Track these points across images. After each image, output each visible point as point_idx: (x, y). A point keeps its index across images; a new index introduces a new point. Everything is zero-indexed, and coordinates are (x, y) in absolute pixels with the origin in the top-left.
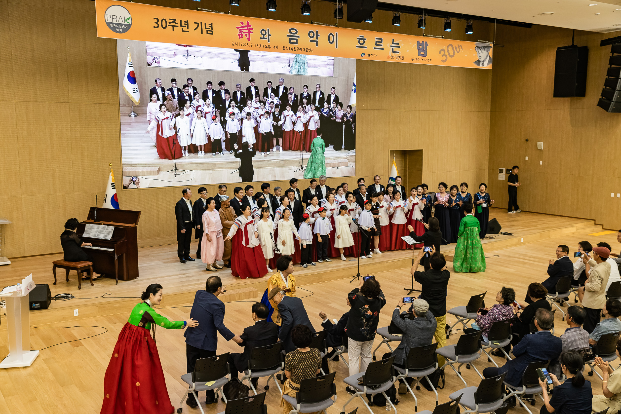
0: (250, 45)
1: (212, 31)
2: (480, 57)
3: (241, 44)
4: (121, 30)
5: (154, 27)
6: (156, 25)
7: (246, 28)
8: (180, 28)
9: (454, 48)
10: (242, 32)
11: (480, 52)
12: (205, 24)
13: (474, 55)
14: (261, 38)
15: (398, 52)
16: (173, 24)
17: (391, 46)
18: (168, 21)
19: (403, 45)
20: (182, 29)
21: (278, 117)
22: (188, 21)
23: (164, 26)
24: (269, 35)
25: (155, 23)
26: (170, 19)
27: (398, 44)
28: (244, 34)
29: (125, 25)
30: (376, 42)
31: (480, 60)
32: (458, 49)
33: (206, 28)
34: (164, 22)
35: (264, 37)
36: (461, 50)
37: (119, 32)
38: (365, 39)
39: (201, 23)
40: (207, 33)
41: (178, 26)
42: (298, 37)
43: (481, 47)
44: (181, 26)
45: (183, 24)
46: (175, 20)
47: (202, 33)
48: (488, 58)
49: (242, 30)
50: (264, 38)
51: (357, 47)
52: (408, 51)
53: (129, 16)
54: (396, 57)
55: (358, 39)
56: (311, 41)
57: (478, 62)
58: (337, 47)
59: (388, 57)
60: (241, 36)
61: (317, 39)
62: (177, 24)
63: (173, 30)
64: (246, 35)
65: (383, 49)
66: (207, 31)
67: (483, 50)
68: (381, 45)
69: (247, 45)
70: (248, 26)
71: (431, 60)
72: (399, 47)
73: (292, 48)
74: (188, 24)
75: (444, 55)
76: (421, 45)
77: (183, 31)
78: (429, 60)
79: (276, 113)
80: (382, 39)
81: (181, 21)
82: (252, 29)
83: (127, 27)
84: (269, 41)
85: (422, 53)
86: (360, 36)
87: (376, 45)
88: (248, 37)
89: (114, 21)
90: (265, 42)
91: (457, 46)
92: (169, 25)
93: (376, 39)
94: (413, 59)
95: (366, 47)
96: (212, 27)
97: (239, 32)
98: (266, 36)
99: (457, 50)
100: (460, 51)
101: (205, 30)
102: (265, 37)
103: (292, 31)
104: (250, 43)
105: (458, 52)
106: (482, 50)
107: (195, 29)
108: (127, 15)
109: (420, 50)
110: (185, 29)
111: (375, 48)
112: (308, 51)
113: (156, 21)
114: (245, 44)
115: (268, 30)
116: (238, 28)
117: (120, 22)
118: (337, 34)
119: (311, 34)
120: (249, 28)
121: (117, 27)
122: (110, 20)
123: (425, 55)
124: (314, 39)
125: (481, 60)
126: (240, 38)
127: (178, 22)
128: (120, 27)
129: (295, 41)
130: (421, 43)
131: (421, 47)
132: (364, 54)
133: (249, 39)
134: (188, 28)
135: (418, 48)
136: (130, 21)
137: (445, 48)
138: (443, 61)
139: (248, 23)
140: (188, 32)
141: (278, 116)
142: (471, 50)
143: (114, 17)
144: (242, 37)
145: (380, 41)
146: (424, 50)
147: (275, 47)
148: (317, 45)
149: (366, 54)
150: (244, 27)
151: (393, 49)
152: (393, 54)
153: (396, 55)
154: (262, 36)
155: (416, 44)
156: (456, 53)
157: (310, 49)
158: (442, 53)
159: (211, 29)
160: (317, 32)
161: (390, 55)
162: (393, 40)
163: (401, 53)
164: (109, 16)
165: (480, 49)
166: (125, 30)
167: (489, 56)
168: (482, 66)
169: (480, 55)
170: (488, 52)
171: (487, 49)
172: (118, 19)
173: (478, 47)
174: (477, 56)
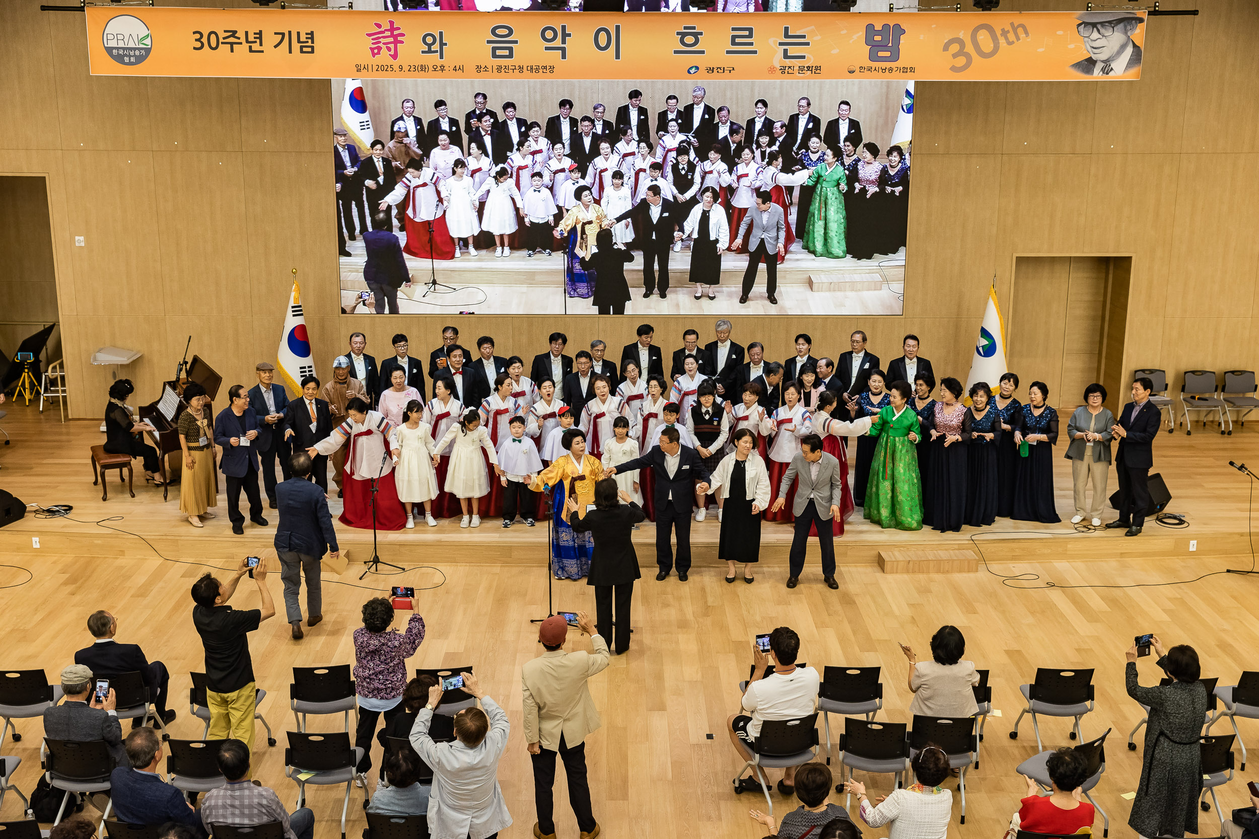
0: (396, 68)
1: (312, 48)
2: (1095, 51)
3: (375, 68)
4: (133, 59)
5: (195, 48)
6: (198, 45)
7: (388, 33)
8: (246, 45)
9: (998, 33)
10: (380, 42)
11: (1095, 35)
12: (298, 33)
13: (1072, 46)
14: (423, 52)
15: (803, 57)
16: (232, 40)
17: (781, 44)
18: (222, 35)
19: (818, 38)
20: (250, 47)
22: (261, 32)
23: (214, 45)
24: (442, 44)
25: (196, 40)
26: (225, 31)
27: (804, 37)
28: (384, 47)
29: (139, 49)
30: (734, 37)
31: (1094, 57)
32: (1011, 37)
33: (299, 41)
34: (213, 37)
35: (430, 48)
36: (1022, 35)
37: (130, 64)
38: (701, 34)
39: (290, 32)
40: (302, 52)
41: (241, 43)
42: (516, 42)
43: (1102, 24)
44: (247, 41)
45: (251, 38)
46: (235, 32)
47: (290, 52)
48: (1129, 50)
49: (379, 38)
50: (430, 51)
51: (676, 52)
52: (835, 51)
53: (146, 32)
54: (796, 68)
55: (678, 34)
56: (547, 48)
57: (1088, 64)
58: (618, 57)
59: (772, 70)
60: (376, 51)
61: (564, 42)
62: (239, 38)
63: (232, 51)
64: (389, 49)
65: (755, 52)
66: (301, 47)
67: (1108, 32)
68: (751, 44)
69: (389, 69)
71: (912, 70)
72: (808, 44)
73: (499, 69)
74: (260, 38)
75: (961, 53)
76: (878, 33)
77: (251, 50)
78: (905, 70)
80: (750, 30)
81: (247, 33)
82: (403, 35)
83: (143, 52)
85: (880, 54)
86: (685, 28)
88: (392, 52)
89: (121, 44)
90: (434, 59)
91: (1008, 28)
93: (733, 29)
95: (703, 52)
96: (312, 39)
97: (373, 44)
98: (436, 47)
99: (1006, 38)
100: (1018, 39)
101: (296, 46)
102: (433, 48)
103: (498, 31)
104: (395, 62)
105: (1010, 43)
106: (1102, 30)
107: (276, 47)
108: (144, 32)
109: (876, 46)
110: (256, 47)
111: (728, 52)
112: (541, 71)
113: (198, 36)
114: (386, 67)
115: (441, 33)
116: (369, 35)
117: (131, 45)
118: (618, 28)
119: (549, 34)
120: (396, 32)
121: (126, 55)
122: (112, 44)
123: (895, 57)
124: (558, 43)
125: (1101, 56)
126: (374, 55)
127: (241, 34)
128: (132, 53)
129: (507, 52)
130: (878, 27)
131: (878, 38)
132: (697, 68)
133: (395, 56)
134: (261, 45)
135: (869, 40)
136: (147, 42)
137: (964, 35)
138: (954, 69)
139: (392, 23)
140: (262, 52)
142: (1060, 33)
143: (120, 37)
144: (379, 53)
145: (747, 33)
146: (890, 45)
147: (457, 68)
148: (564, 57)
149: (702, 68)
150: (383, 32)
151: (786, 51)
152: (788, 62)
153: (797, 63)
154: (426, 48)
155: (861, 33)
156: (1005, 44)
157: (545, 67)
158: (955, 48)
159: (310, 44)
160: (564, 28)
161: (778, 66)
162: (786, 29)
163: (812, 58)
164: (110, 37)
165: (1095, 29)
166: (140, 59)
167: (1131, 45)
168: (1101, 73)
169: (1095, 46)
170: (1129, 34)
171: (1125, 27)
172: (126, 40)
173: (1086, 24)
174: (1084, 47)
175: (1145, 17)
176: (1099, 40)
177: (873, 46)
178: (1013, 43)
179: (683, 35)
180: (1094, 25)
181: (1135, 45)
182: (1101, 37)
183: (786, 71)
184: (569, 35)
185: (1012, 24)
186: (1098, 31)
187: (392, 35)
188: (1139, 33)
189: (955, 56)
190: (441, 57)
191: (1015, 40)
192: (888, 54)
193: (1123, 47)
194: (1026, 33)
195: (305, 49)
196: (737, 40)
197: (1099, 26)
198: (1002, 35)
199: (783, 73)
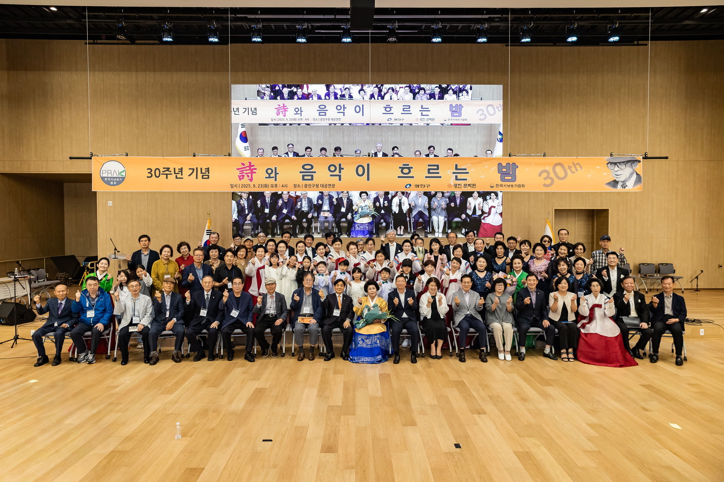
0: (252, 186)
1: (208, 176)
2: (617, 177)
3: (240, 186)
4: (115, 183)
5: (148, 177)
6: (150, 175)
7: (248, 168)
8: (174, 175)
9: (567, 167)
10: (244, 173)
11: (616, 168)
12: (201, 169)
13: (605, 174)
14: (266, 178)
15: (466, 180)
16: (167, 172)
17: (454, 173)
18: (162, 170)
19: (473, 170)
20: (176, 176)
22: (182, 168)
23: (157, 175)
24: (276, 174)
25: (149, 173)
26: (164, 168)
27: (465, 169)
28: (245, 175)
29: (119, 178)
30: (429, 170)
31: (617, 180)
32: (573, 169)
33: (201, 173)
34: (157, 171)
36: (579, 169)
37: (114, 185)
38: (412, 168)
39: (197, 168)
40: (203, 178)
41: (172, 174)
42: (315, 172)
43: (620, 163)
44: (175, 173)
45: (177, 172)
46: (169, 168)
47: (197, 178)
48: (635, 176)
49: (243, 171)
51: (399, 177)
52: (482, 177)
53: (123, 169)
54: (463, 185)
55: (400, 168)
56: (331, 175)
57: (615, 183)
58: (368, 179)
59: (450, 186)
60: (241, 177)
61: (340, 172)
62: (171, 172)
63: (167, 178)
64: (248, 176)
65: (440, 177)
66: (203, 176)
67: (623, 166)
68: (438, 173)
70: (250, 166)
71: (523, 186)
72: (468, 173)
73: (306, 186)
74: (182, 172)
75: (548, 177)
76: (504, 167)
77: (177, 178)
78: (519, 186)
80: (438, 166)
81: (175, 169)
82: (256, 169)
83: (121, 179)
85: (506, 178)
86: (404, 165)
87: (429, 173)
88: (250, 178)
89: (110, 175)
90: (272, 181)
91: (571, 165)
92: (162, 174)
93: (429, 166)
94: (492, 185)
95: (413, 177)
96: (208, 171)
97: (240, 174)
98: (273, 175)
99: (571, 170)
100: (577, 170)
101: (200, 175)
102: (271, 176)
103: (306, 167)
104: (252, 184)
106: (620, 166)
107: (189, 176)
109: (504, 174)
110: (179, 176)
111: (426, 177)
112: (328, 187)
113: (149, 171)
114: (246, 186)
115: (276, 168)
116: (238, 169)
117: (115, 176)
118: (368, 165)
119: (332, 168)
120: (252, 168)
121: (111, 181)
122: (105, 175)
123: (514, 179)
124: (337, 172)
125: (621, 179)
126: (240, 179)
127: (172, 170)
128: (115, 180)
129: (310, 178)
130: (504, 164)
131: (504, 170)
132: (410, 185)
133: (251, 180)
134: (182, 175)
135: (500, 171)
136: (123, 174)
137: (549, 168)
138: (545, 185)
139: (250, 163)
140: (182, 178)
142: (598, 167)
143: (109, 172)
144: (243, 178)
145: (436, 167)
146: (511, 173)
147: (284, 186)
148: (340, 180)
149: (413, 185)
150: (245, 168)
151: (456, 176)
152: (458, 182)
153: (463, 182)
154: (268, 176)
155: (495, 167)
156: (571, 173)
157: (330, 185)
158: (545, 175)
159: (207, 174)
160: (340, 165)
161: (453, 184)
162: (456, 165)
163: (470, 180)
164: (104, 172)
165: (616, 166)
166: (119, 183)
167: (635, 173)
168: (621, 188)
169: (617, 174)
170: (634, 168)
171: (631, 164)
172: (112, 173)
173: (611, 163)
174: (611, 175)
175: (642, 160)
176: (618, 171)
177: (502, 174)
178: (574, 172)
179: (402, 168)
180: (615, 164)
181: (637, 174)
182: (619, 169)
183: (457, 187)
184: (343, 169)
185: (573, 163)
186: (618, 166)
187: (250, 169)
188: (639, 168)
189: (545, 179)
190: (276, 180)
191: (575, 171)
192: (510, 178)
193: (632, 174)
194: (581, 167)
195: (204, 177)
196: (431, 171)
197: (618, 164)
198: (568, 168)
199: (456, 187)
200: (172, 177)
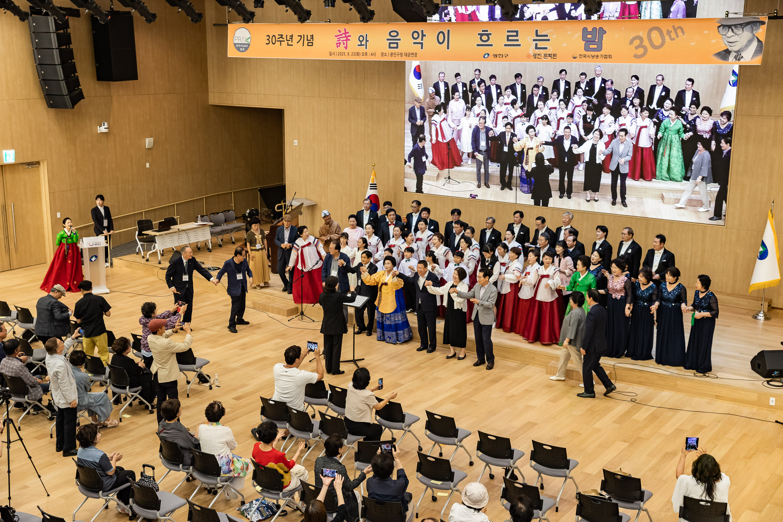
0: (346, 54)
1: (312, 43)
2: (731, 44)
3: (338, 53)
5: (267, 44)
6: (268, 42)
7: (344, 35)
8: (286, 42)
9: (665, 32)
10: (340, 40)
11: (730, 33)
12: (307, 36)
13: (714, 41)
14: (358, 45)
15: (546, 48)
16: (281, 39)
17: (534, 40)
18: (277, 37)
19: (554, 36)
20: (288, 43)
21: (590, 122)
22: (292, 35)
23: (274, 42)
24: (367, 41)
25: (267, 39)
26: (279, 35)
27: (547, 36)
28: (342, 42)
29: (246, 44)
30: (508, 36)
31: (730, 49)
32: (673, 35)
33: (307, 40)
34: (274, 38)
35: (361, 43)
36: (680, 34)
37: (242, 51)
38: (490, 34)
39: (304, 35)
40: (308, 45)
41: (284, 41)
42: (400, 40)
43: (735, 26)
45: (288, 39)
46: (282, 35)
47: (303, 45)
48: (755, 44)
49: (340, 38)
50: (361, 45)
51: (478, 45)
52: (564, 45)
53: (249, 36)
54: (543, 55)
55: (479, 34)
56: (414, 43)
57: (726, 54)
58: (448, 48)
59: (529, 56)
60: (338, 45)
61: (422, 40)
62: (283, 38)
63: (281, 45)
64: (344, 44)
65: (520, 45)
66: (308, 43)
67: (739, 31)
68: (518, 40)
69: (344, 54)
70: (346, 33)
71: (611, 57)
72: (549, 40)
73: (392, 54)
74: (292, 38)
75: (641, 46)
76: (590, 33)
77: (288, 45)
78: (607, 57)
79: (588, 116)
80: (517, 32)
81: (287, 35)
82: (350, 36)
83: (248, 46)
84: (366, 48)
85: (591, 46)
86: (483, 31)
87: (508, 40)
88: (345, 46)
89: (240, 42)
90: (363, 49)
91: (671, 29)
92: (277, 41)
93: (508, 32)
94: (575, 56)
95: (491, 45)
96: (313, 38)
97: (338, 41)
98: (364, 43)
99: (670, 36)
100: (677, 36)
101: (306, 42)
103: (392, 34)
104: (346, 51)
105: (672, 39)
106: (735, 30)
108: (248, 35)
109: (588, 42)
110: (290, 43)
111: (505, 45)
112: (411, 55)
113: (268, 37)
114: (342, 54)
115: (366, 35)
116: (336, 36)
117: (243, 42)
118: (449, 31)
119: (416, 35)
120: (347, 35)
121: (241, 47)
122: (236, 42)
123: (600, 49)
124: (419, 40)
125: (734, 48)
126: (338, 47)
127: (284, 37)
128: (243, 46)
129: (395, 45)
130: (590, 29)
131: (589, 36)
132: (488, 55)
133: (346, 48)
134: (292, 42)
135: (584, 38)
136: (249, 40)
137: (643, 34)
138: (636, 56)
139: (345, 30)
140: (292, 45)
141: (591, 120)
142: (706, 32)
143: (240, 38)
144: (339, 46)
145: (515, 34)
146: (597, 40)
147: (373, 54)
148: (422, 48)
149: (491, 55)
150: (341, 35)
151: (536, 44)
152: (538, 51)
153: (542, 52)
154: (359, 43)
155: (579, 33)
156: (669, 40)
157: (413, 54)
158: (637, 42)
159: (311, 41)
160: (422, 31)
161: (532, 54)
162: (537, 31)
163: (551, 48)
164: (236, 38)
165: (730, 30)
166: (246, 49)
167: (756, 40)
168: (735, 60)
169: (730, 41)
170: (754, 32)
171: (752, 28)
172: (242, 40)
173: (724, 26)
174: (722, 42)
175: (766, 20)
176: (733, 37)
177: (587, 41)
178: (674, 39)
179: (481, 35)
180: (730, 27)
181: (759, 41)
182: (734, 34)
183: (537, 57)
184: (425, 36)
186: (732, 30)
187: (346, 37)
188: (761, 33)
189: (637, 48)
191: (676, 37)
192: (595, 46)
193: (750, 42)
194: (683, 32)
195: (310, 44)
196: (510, 38)
197: (733, 27)
198: (667, 34)
199: (535, 58)
200: (284, 44)
